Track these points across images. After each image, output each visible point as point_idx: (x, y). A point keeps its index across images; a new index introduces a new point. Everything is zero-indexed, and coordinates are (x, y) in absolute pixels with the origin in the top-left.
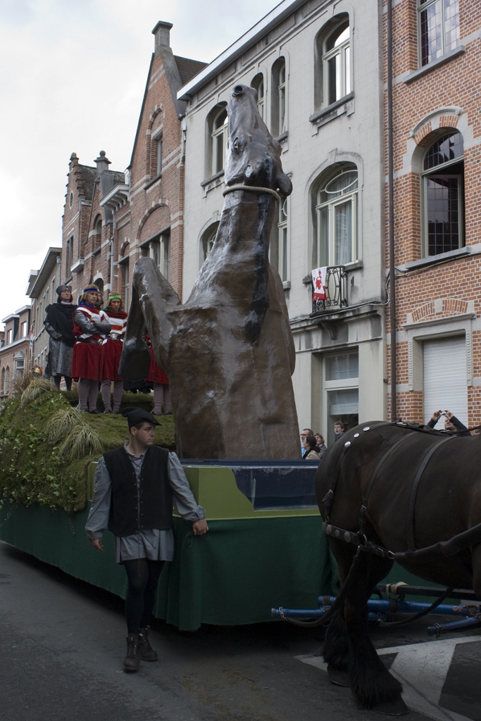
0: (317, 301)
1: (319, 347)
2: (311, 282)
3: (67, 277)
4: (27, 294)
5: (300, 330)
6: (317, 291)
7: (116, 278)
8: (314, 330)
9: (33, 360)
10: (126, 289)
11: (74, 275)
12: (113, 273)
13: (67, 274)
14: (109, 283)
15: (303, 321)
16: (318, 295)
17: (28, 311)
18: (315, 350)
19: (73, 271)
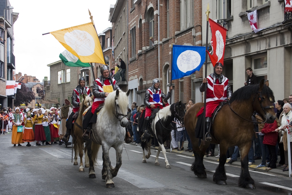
0: (288, 13)
1: (289, 44)
2: (283, 1)
3: (132, 8)
4: (109, 20)
5: (276, 33)
6: (286, 6)
7: (161, 7)
8: (286, 32)
9: (114, 62)
10: (168, 13)
11: (136, 6)
12: (160, 3)
13: (132, 6)
14: (157, 10)
15: (278, 27)
16: (288, 8)
17: (110, 31)
18: (286, 45)
19: (135, 4)
